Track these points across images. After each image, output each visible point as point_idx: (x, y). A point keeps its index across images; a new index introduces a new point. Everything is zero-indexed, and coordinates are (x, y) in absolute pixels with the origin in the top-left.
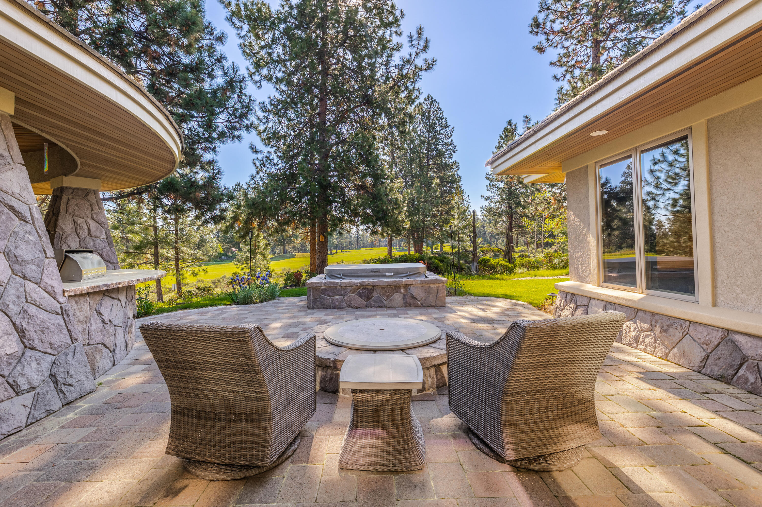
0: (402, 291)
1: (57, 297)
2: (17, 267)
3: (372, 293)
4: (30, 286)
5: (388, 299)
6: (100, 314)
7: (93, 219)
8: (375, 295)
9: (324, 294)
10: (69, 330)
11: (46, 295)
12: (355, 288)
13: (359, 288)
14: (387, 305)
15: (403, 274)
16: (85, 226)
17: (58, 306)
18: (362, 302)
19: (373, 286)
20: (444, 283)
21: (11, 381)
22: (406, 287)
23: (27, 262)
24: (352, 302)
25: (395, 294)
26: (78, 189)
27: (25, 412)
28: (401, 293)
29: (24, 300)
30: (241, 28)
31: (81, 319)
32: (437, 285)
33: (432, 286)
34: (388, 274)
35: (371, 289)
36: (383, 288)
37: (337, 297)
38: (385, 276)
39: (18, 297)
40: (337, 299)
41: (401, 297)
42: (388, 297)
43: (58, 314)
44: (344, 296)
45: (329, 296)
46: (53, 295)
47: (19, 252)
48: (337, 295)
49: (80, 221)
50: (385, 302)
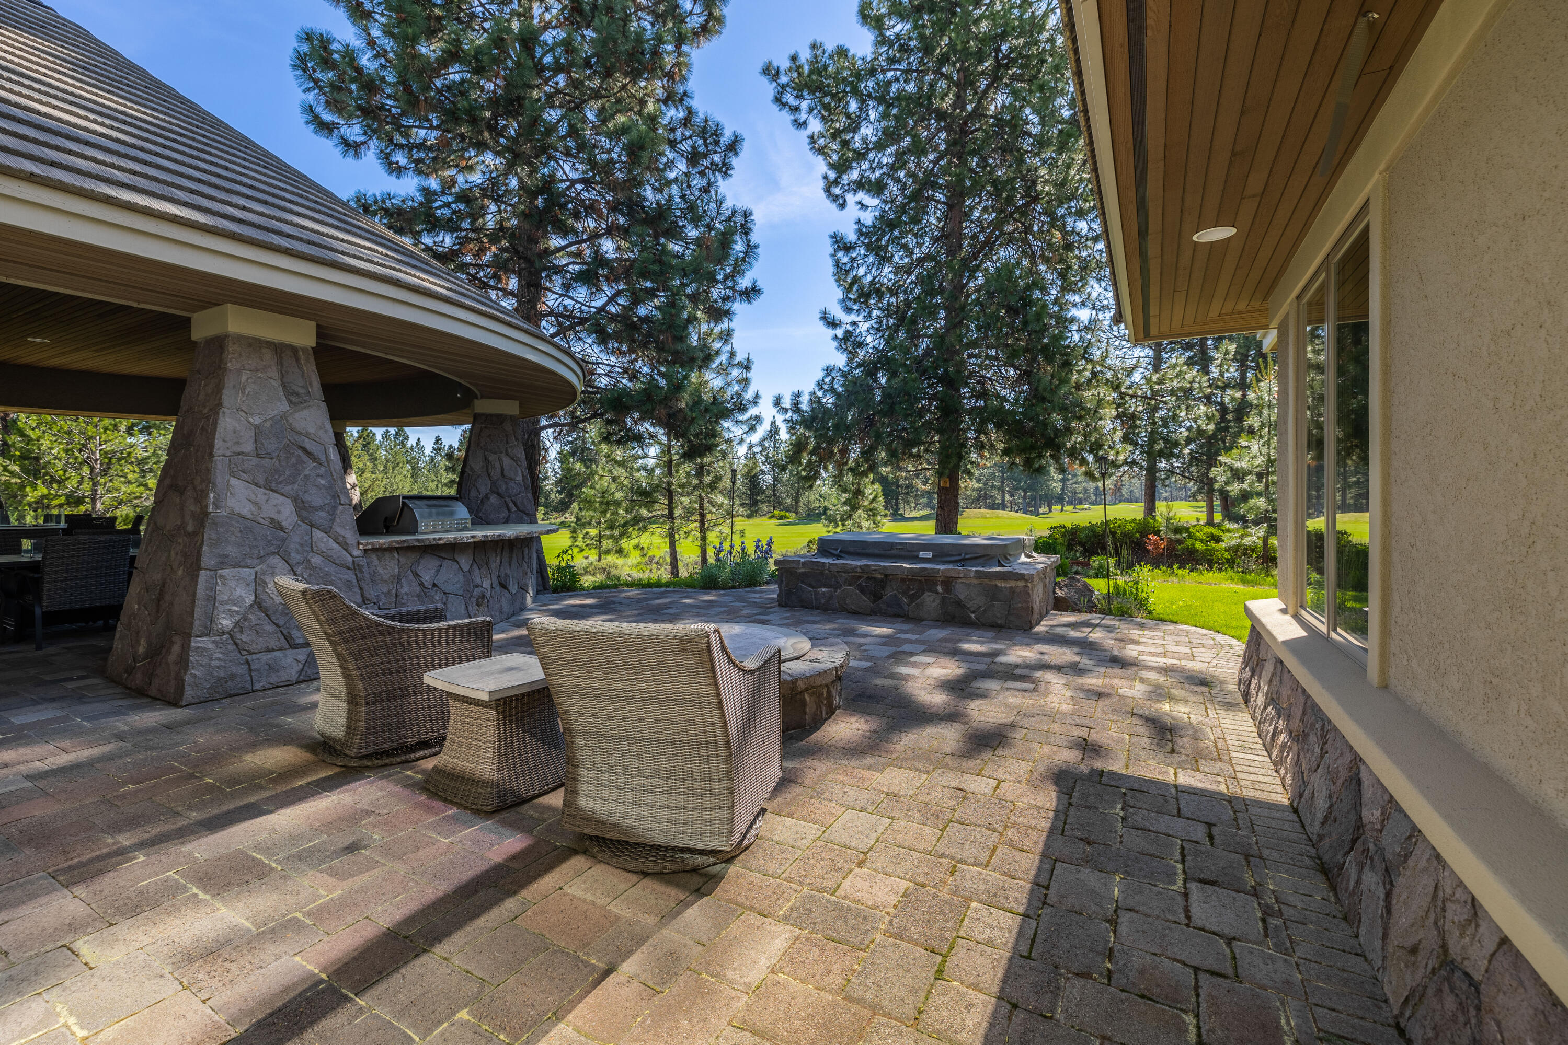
0: (940, 589)
1: (350, 549)
2: (304, 513)
3: (883, 588)
4: (317, 534)
5: (911, 601)
6: (416, 575)
7: (507, 454)
8: (889, 593)
9: (803, 582)
10: (361, 589)
11: (335, 546)
12: (854, 577)
13: (860, 577)
14: (911, 614)
15: (952, 555)
16: (497, 465)
17: (350, 559)
18: (865, 601)
19: (886, 576)
20: (1026, 580)
21: (285, 632)
22: (948, 582)
23: (316, 509)
24: (848, 601)
25: (927, 594)
26: (491, 415)
27: (297, 667)
28: (937, 593)
29: (309, 549)
30: (796, 109)
31: (386, 577)
32: (1012, 584)
33: (1001, 584)
34: (922, 554)
35: (882, 581)
36: (903, 580)
37: (824, 590)
38: (915, 559)
39: (302, 545)
40: (824, 593)
41: (937, 602)
42: (912, 598)
43: (349, 568)
44: (836, 589)
45: (810, 586)
46: (344, 546)
47: (307, 498)
48: (825, 586)
49: (492, 457)
50: (906, 607)
